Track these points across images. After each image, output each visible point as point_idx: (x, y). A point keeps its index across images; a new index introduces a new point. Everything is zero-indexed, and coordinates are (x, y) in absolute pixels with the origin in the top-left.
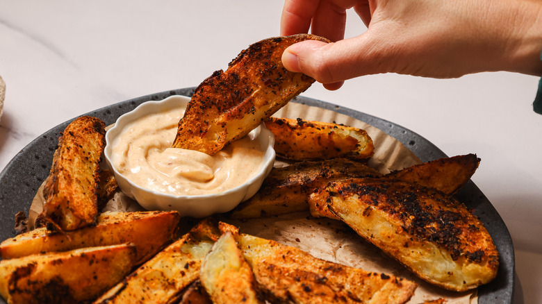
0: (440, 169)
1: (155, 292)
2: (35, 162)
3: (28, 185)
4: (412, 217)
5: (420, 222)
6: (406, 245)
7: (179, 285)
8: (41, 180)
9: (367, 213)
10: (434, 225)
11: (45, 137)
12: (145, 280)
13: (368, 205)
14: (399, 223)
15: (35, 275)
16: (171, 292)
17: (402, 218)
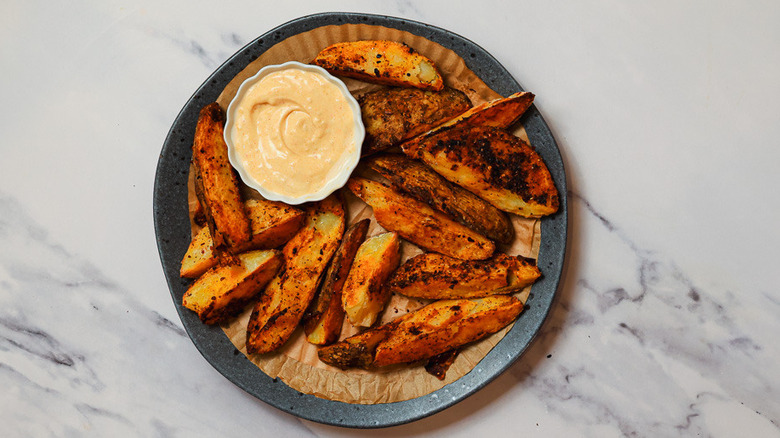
0: (503, 109)
1: (304, 284)
2: (175, 160)
3: (177, 184)
4: (489, 168)
5: (496, 173)
6: (486, 189)
7: (320, 270)
8: (186, 173)
9: (454, 168)
10: (507, 172)
11: (174, 132)
12: (295, 277)
13: (454, 163)
14: (481, 175)
15: (216, 307)
16: (315, 278)
17: (482, 169)
